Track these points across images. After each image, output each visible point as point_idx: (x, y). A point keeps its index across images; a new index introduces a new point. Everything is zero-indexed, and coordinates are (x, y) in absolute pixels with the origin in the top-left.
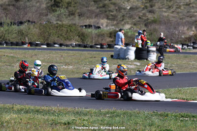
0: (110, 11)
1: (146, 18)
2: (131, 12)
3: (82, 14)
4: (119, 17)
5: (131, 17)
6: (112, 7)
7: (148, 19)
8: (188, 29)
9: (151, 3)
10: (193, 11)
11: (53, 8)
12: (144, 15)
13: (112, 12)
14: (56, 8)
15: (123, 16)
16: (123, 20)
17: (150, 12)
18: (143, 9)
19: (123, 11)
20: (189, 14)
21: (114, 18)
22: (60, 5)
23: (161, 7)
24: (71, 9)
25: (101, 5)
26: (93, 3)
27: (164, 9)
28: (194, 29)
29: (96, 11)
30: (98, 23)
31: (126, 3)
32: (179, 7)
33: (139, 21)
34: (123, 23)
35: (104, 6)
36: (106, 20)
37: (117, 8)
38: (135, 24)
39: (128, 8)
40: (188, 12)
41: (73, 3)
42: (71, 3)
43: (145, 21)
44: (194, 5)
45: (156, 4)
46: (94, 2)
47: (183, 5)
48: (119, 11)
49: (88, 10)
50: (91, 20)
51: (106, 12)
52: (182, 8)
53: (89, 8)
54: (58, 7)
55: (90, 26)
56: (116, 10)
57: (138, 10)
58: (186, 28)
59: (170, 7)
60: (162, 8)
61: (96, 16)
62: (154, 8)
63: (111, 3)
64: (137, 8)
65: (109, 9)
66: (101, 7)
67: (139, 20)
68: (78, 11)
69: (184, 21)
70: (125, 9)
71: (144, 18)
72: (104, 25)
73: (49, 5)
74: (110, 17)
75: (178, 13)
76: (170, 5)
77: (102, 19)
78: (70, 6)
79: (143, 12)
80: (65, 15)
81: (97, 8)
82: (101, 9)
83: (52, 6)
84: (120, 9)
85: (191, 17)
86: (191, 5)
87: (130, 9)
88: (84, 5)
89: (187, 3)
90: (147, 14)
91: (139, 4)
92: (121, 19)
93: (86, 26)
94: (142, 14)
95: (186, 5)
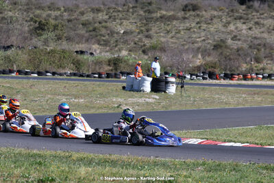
0: (101, 35)
1: (143, 44)
2: (125, 37)
3: (70, 39)
4: (112, 42)
5: (125, 42)
6: (103, 31)
7: (144, 45)
8: (193, 57)
9: (146, 27)
10: (194, 36)
11: (38, 32)
12: (140, 40)
13: (104, 36)
14: (40, 31)
15: (116, 41)
16: (116, 46)
17: (147, 37)
18: (139, 33)
19: (115, 35)
20: (190, 40)
21: (106, 43)
22: (46, 28)
23: (158, 31)
24: (58, 32)
25: (91, 28)
26: (81, 26)
27: (162, 34)
28: (200, 56)
29: (86, 35)
30: (90, 49)
31: (119, 26)
32: (179, 32)
33: (135, 47)
34: (117, 49)
35: (94, 30)
36: (98, 46)
37: (109, 32)
38: (130, 51)
39: (122, 32)
40: (189, 37)
41: (60, 26)
42: (58, 26)
43: (141, 47)
44: (195, 30)
45: (153, 28)
46: (83, 24)
47: (183, 29)
48: (112, 35)
49: (77, 34)
50: (80, 46)
51: (97, 36)
52: (182, 33)
53: (78, 32)
54: (43, 30)
55: (82, 52)
56: (108, 34)
57: (133, 35)
58: (191, 56)
59: (168, 32)
60: (159, 33)
61: (87, 41)
62: (150, 32)
63: (102, 27)
64: (132, 33)
65: (100, 33)
66: (90, 31)
67: (135, 45)
68: (65, 35)
69: (186, 47)
70: (118, 33)
71: (140, 43)
72: (98, 52)
73: (31, 28)
74: (102, 43)
75: (178, 38)
76: (168, 29)
77: (93, 44)
78: (57, 29)
79: (139, 36)
80: (52, 39)
81: (87, 32)
82: (91, 33)
83: (36, 28)
84: (112, 33)
85: (193, 43)
86: (192, 30)
87: (124, 33)
88: (71, 28)
89: (187, 27)
90: (144, 39)
91: (133, 28)
92: (114, 45)
93: (77, 52)
94: (137, 39)
95: (186, 29)
